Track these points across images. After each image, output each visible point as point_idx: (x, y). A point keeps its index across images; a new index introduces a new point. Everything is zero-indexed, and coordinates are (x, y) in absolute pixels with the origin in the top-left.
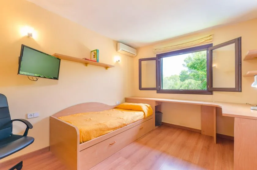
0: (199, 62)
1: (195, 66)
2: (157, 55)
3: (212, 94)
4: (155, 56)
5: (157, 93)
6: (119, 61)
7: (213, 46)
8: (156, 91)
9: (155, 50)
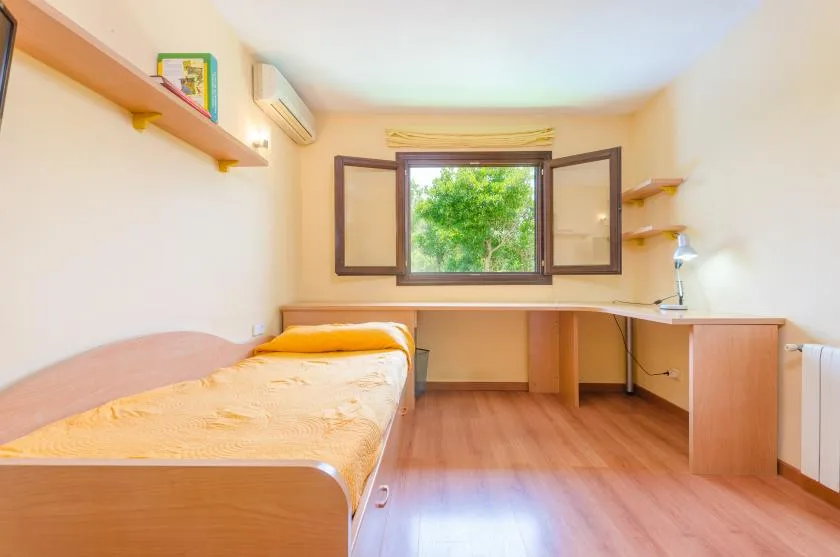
0: (448, 201)
1: (441, 211)
2: (397, 154)
3: (549, 282)
4: (393, 158)
5: (399, 284)
6: (266, 145)
7: (554, 157)
8: (393, 279)
9: (395, 135)
